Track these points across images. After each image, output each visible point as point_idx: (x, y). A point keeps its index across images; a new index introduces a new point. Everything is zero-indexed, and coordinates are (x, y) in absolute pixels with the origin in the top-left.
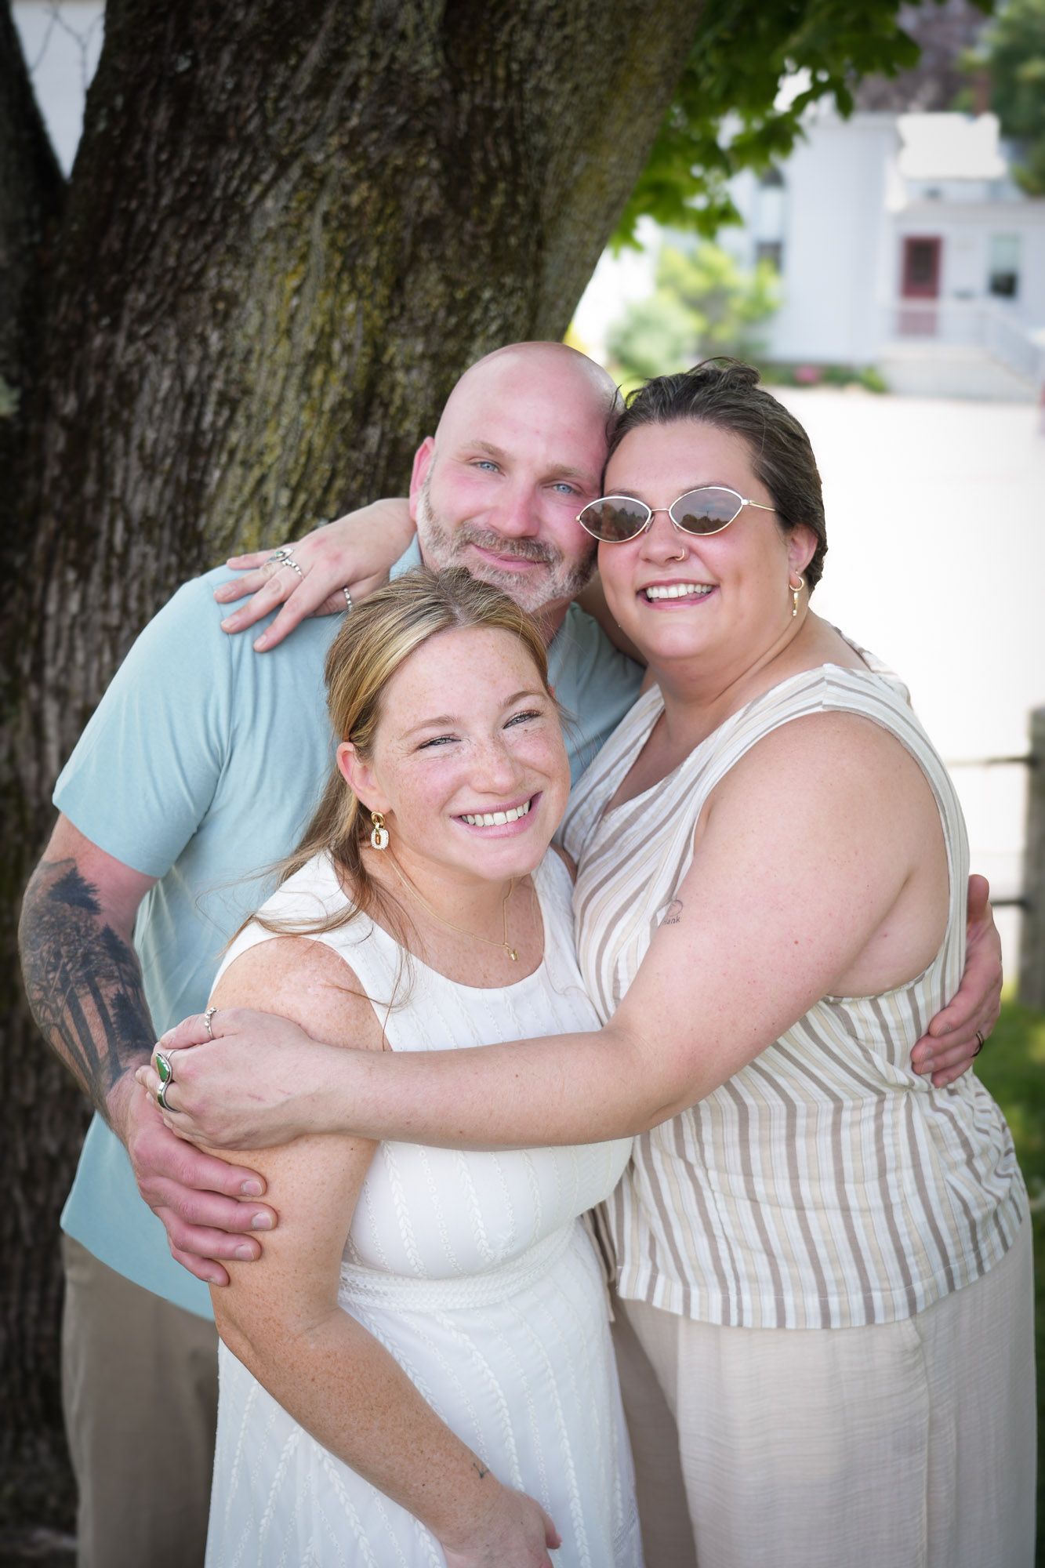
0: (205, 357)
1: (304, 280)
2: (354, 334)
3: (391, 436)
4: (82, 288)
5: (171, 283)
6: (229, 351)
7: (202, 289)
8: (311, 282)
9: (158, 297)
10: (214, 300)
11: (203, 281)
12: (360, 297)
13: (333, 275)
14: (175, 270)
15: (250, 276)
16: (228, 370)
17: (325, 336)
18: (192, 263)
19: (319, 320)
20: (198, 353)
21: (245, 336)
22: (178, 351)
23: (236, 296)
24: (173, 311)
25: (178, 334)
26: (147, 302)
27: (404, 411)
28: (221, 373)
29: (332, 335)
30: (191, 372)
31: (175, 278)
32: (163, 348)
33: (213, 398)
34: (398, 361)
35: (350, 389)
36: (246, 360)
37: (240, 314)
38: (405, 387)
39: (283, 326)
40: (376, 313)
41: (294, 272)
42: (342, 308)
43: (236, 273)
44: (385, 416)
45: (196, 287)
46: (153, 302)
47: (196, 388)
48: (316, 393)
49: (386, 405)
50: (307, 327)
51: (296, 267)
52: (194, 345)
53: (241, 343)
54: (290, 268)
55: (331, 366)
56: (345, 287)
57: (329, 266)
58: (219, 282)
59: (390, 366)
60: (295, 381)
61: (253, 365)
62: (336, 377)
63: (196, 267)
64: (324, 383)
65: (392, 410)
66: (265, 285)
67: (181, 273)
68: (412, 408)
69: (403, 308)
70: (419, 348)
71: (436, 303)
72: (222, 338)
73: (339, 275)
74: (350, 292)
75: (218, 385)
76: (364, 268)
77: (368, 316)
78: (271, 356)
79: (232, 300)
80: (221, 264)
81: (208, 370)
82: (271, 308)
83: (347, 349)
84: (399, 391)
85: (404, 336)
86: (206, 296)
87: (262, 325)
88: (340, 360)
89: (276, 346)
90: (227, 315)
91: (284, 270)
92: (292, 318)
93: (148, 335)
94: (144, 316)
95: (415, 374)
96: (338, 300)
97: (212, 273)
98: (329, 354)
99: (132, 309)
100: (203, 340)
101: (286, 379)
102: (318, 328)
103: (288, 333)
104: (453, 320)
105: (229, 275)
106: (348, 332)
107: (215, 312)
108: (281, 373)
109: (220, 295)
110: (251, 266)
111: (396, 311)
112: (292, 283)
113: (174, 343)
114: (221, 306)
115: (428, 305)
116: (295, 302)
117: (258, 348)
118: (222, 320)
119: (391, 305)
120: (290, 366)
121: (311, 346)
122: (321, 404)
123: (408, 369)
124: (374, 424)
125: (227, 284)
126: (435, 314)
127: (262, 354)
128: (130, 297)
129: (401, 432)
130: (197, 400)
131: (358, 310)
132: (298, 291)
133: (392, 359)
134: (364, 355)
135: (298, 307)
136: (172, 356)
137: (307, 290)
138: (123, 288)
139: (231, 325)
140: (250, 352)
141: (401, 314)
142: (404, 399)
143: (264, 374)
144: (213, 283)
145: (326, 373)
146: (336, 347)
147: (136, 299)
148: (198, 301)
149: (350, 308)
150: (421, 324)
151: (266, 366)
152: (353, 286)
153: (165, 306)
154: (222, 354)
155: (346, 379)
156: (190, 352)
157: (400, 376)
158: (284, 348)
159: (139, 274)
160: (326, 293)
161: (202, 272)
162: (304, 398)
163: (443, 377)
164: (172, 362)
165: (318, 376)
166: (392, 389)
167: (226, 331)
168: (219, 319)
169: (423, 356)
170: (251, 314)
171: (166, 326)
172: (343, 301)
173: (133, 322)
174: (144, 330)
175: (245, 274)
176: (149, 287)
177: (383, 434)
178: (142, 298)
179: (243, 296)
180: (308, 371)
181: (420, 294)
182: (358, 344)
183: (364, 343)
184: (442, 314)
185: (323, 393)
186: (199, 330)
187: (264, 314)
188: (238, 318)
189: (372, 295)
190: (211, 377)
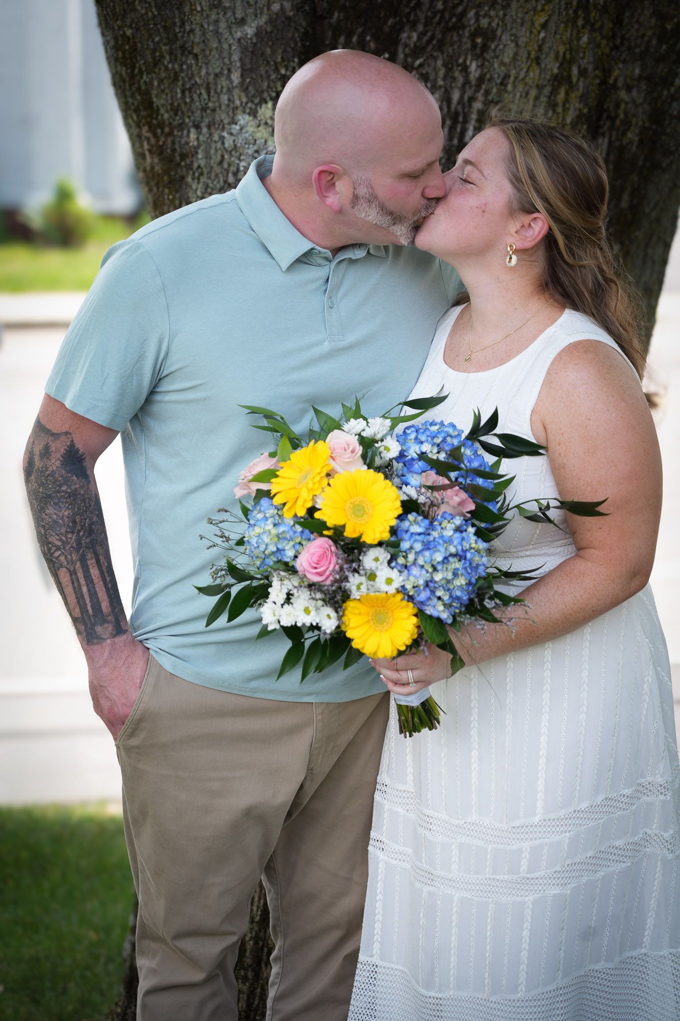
0: (467, 82)
1: (550, 16)
2: (587, 61)
3: (617, 144)
4: (360, 30)
5: (439, 23)
6: (488, 76)
7: (464, 27)
8: (555, 18)
9: (429, 34)
10: (473, 36)
11: (464, 20)
12: (593, 30)
13: (571, 12)
14: (443, 11)
15: (505, 15)
16: (487, 93)
17: (566, 63)
18: (455, 6)
19: (562, 49)
20: (461, 80)
21: (502, 64)
22: (444, 79)
23: (494, 32)
24: (440, 47)
25: (445, 65)
26: (420, 38)
27: (627, 124)
28: (480, 96)
29: (571, 61)
30: (456, 96)
31: (442, 17)
32: (432, 77)
33: (474, 116)
34: (620, 83)
35: (586, 105)
36: (503, 84)
37: (496, 47)
38: (627, 103)
39: (533, 55)
40: (604, 42)
41: (543, 10)
42: (578, 39)
43: (492, 13)
44: (612, 128)
45: (459, 26)
46: (426, 38)
47: (460, 108)
48: (560, 110)
49: (613, 119)
50: (552, 55)
51: (544, 5)
52: (457, 74)
53: (498, 70)
54: (539, 8)
55: (571, 87)
56: (580, 22)
57: (568, 5)
58: (477, 20)
59: (615, 87)
60: (543, 99)
61: (509, 87)
62: (574, 95)
63: (460, 9)
64: (566, 101)
65: (618, 123)
66: (519, 21)
67: (447, 15)
68: (634, 121)
69: (623, 38)
70: (637, 71)
71: (649, 33)
72: (481, 66)
73: (575, 12)
74: (583, 26)
75: (477, 105)
76: (595, 6)
77: (598, 46)
78: (523, 79)
79: (489, 35)
80: (479, 6)
81: (469, 93)
82: (522, 41)
83: (583, 73)
84: (623, 106)
85: (624, 62)
86: (467, 34)
87: (516, 54)
88: (578, 80)
89: (528, 71)
90: (485, 48)
91: (535, 9)
92: (540, 48)
93: (421, 65)
94: (417, 51)
95: (634, 93)
96: (575, 32)
97: (472, 14)
98: (570, 76)
99: (406, 46)
100: (465, 69)
101: (537, 98)
102: (561, 54)
103: (538, 61)
104: (664, 47)
105: (485, 16)
106: (583, 58)
107: (474, 46)
108: (533, 93)
109: (478, 32)
110: (506, 7)
111: (618, 41)
112: (542, 19)
113: (442, 72)
114: (479, 40)
115: (643, 35)
116: (542, 35)
117: (513, 73)
118: (480, 52)
119: (614, 36)
120: (540, 88)
121: (556, 71)
122: (564, 119)
123: (629, 89)
124: (603, 135)
125: (484, 22)
126: (649, 41)
127: (516, 78)
128: (404, 35)
129: (625, 141)
130: (461, 119)
131: (591, 41)
132: (544, 26)
133: (616, 80)
134: (596, 77)
135: (544, 39)
136: (441, 82)
137: (552, 26)
138: (398, 29)
139: (488, 57)
140: (507, 76)
141: (622, 44)
142: (626, 113)
143: (518, 94)
144: (472, 22)
145: (567, 93)
146: (575, 71)
147: (409, 37)
148: (460, 37)
149: (585, 39)
150: (637, 50)
151: (520, 87)
152: (587, 20)
153: (435, 42)
154: (481, 80)
155: (583, 98)
156: (454, 79)
157: (623, 94)
158: (535, 73)
159: (412, 17)
160: (566, 26)
161: (464, 13)
162: (550, 113)
163: (655, 95)
164: (440, 87)
165: (561, 96)
166: (617, 105)
167: (484, 59)
168: (478, 51)
169: (640, 78)
170: (505, 46)
171: (435, 59)
172: (579, 32)
173: (406, 56)
174: (418, 62)
175: (501, 13)
176: (420, 28)
177: (610, 143)
178: (415, 36)
179: (499, 33)
180: (554, 92)
181: (636, 26)
182: (590, 68)
183: (596, 68)
184: (654, 42)
185: (565, 110)
186: (461, 61)
187: (517, 45)
188: (494, 51)
189: (602, 27)
190: (472, 99)
